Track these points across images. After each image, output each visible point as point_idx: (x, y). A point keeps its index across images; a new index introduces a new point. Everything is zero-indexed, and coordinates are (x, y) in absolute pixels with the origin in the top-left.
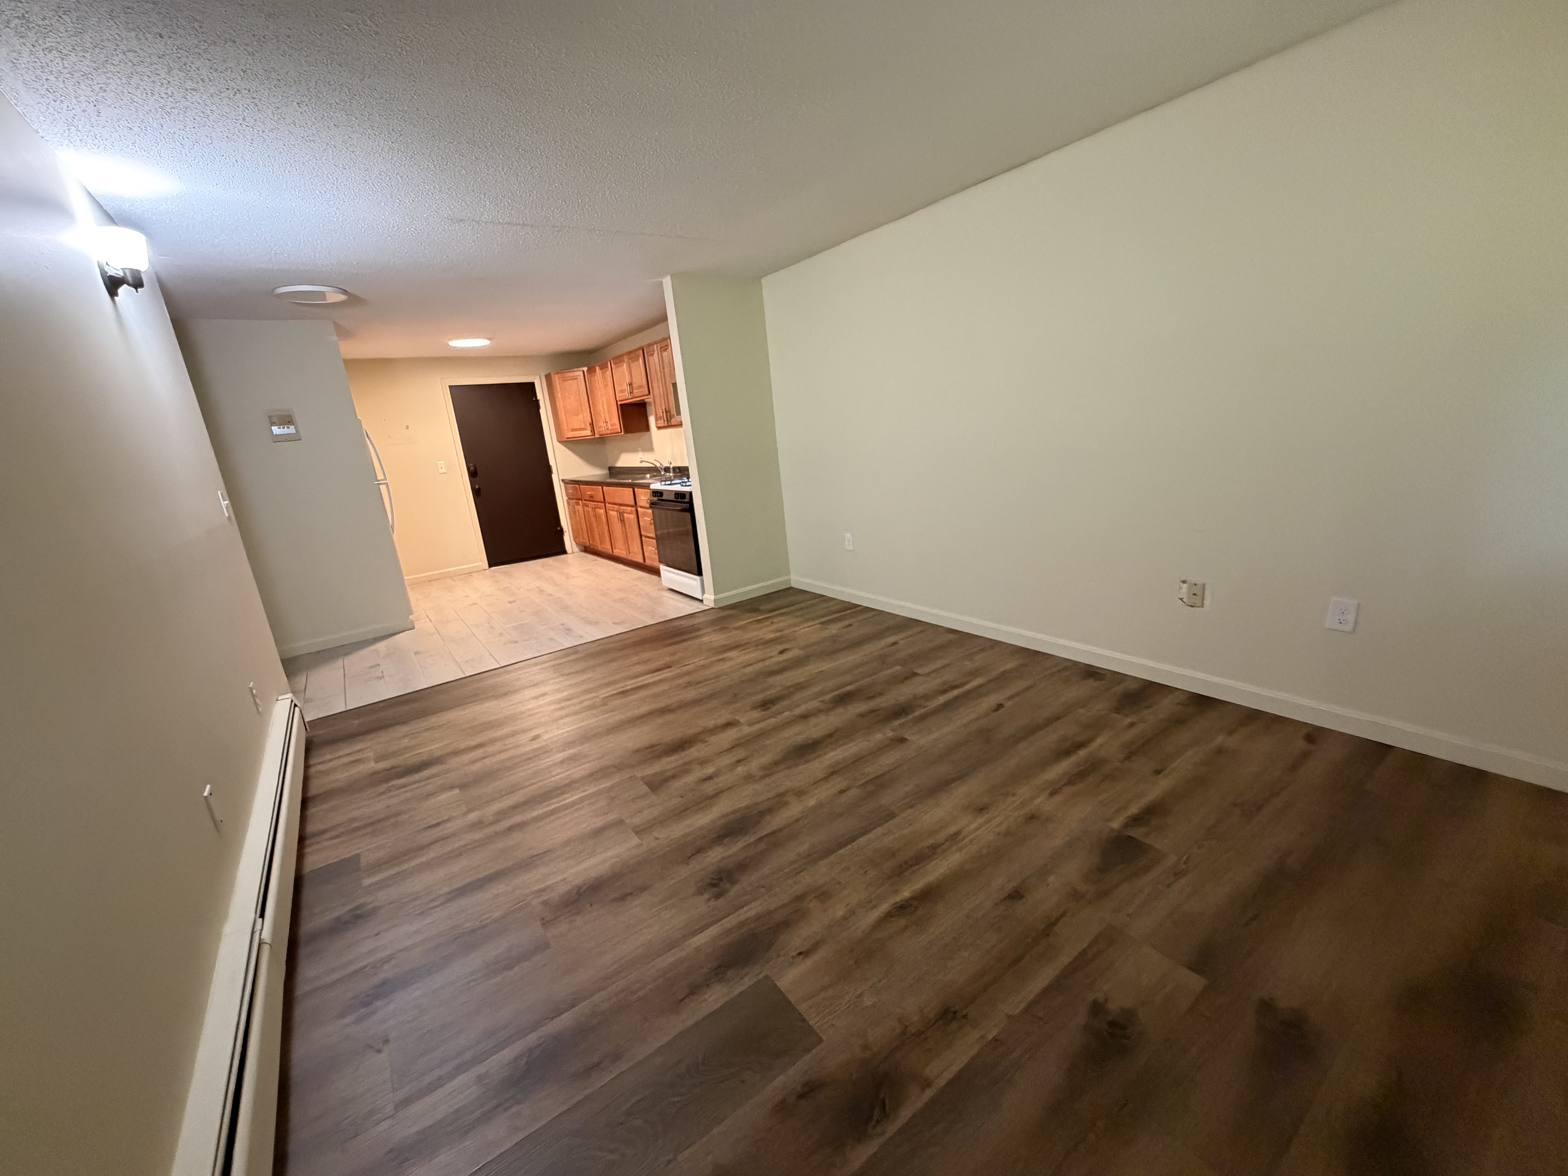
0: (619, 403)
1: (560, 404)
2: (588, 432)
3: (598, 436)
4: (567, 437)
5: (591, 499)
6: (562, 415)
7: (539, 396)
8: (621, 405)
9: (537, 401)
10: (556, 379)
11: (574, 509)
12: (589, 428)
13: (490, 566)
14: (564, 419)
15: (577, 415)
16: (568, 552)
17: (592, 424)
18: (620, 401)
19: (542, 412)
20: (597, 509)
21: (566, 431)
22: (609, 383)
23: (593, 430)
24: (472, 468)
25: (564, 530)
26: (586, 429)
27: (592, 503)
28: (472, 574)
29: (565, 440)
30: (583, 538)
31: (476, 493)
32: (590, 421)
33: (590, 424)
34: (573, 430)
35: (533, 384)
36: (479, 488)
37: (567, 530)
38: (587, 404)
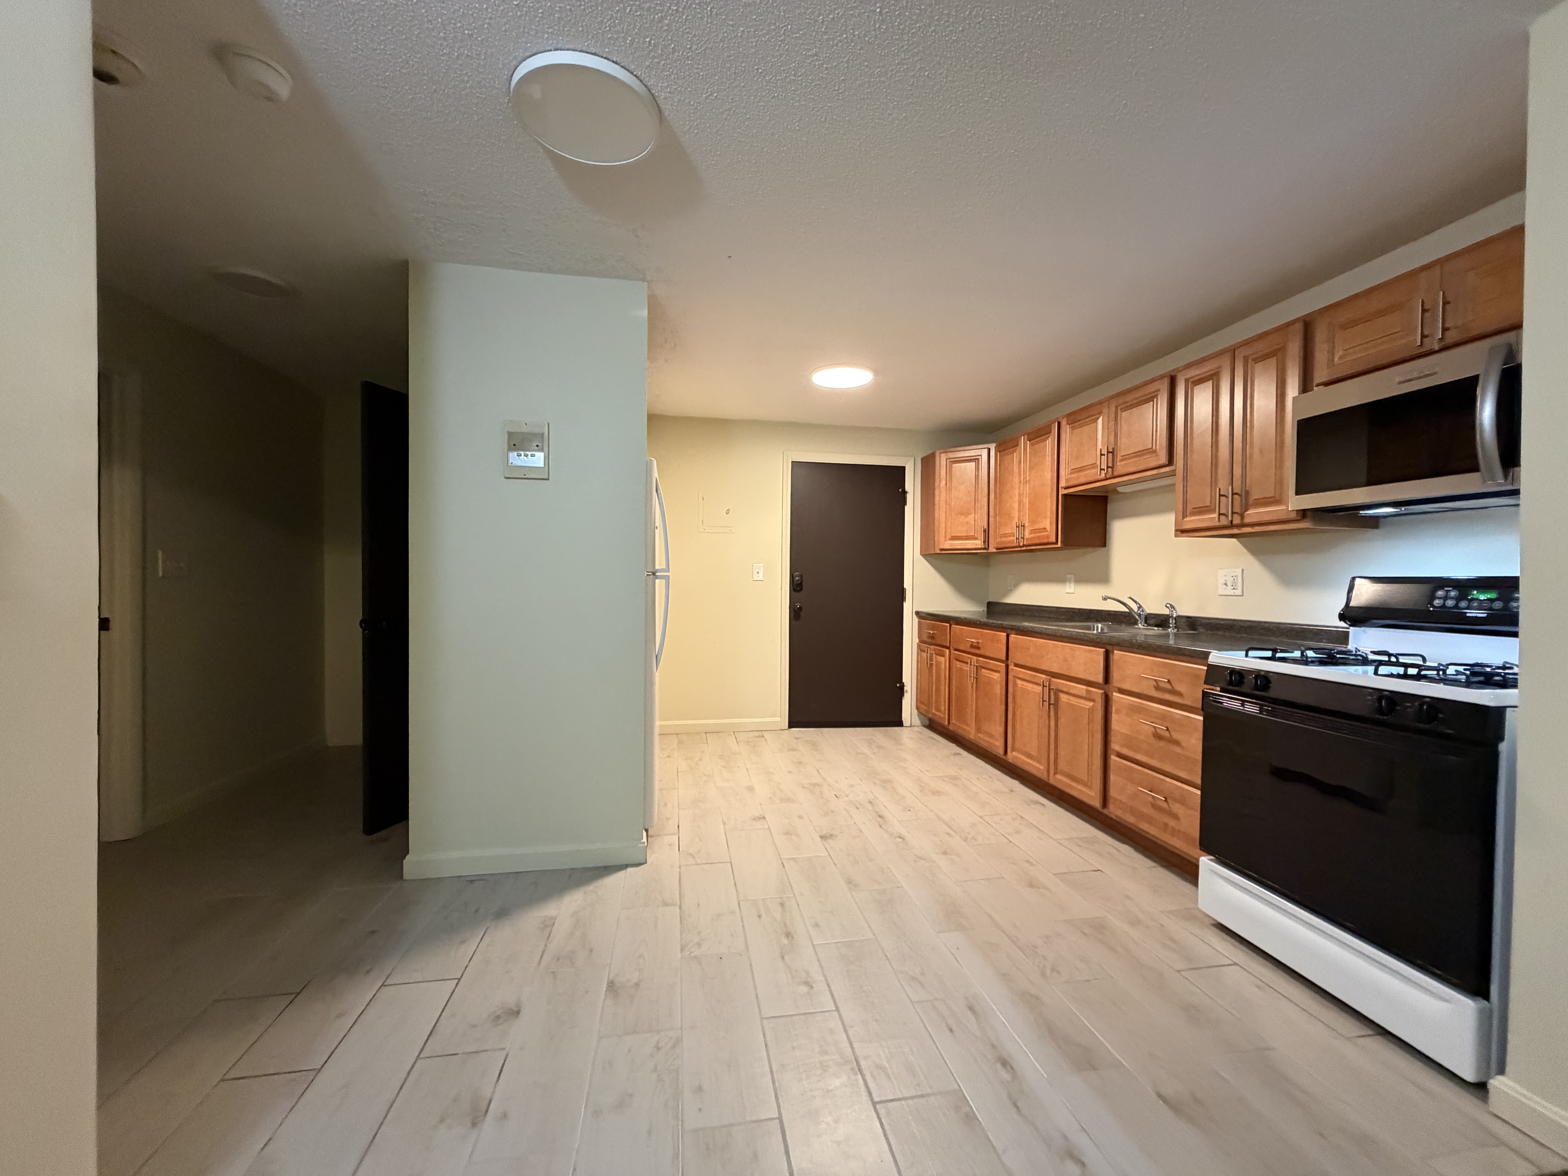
0: (1062, 492)
1: (941, 496)
2: (979, 543)
3: (995, 550)
4: (941, 547)
5: (973, 651)
6: (940, 514)
7: (908, 486)
8: (1065, 496)
9: (905, 493)
10: (942, 460)
11: (931, 660)
12: (981, 536)
13: (792, 725)
14: (943, 520)
15: (965, 514)
16: (904, 725)
17: (987, 532)
18: (1066, 488)
19: (908, 509)
20: (983, 670)
21: (942, 539)
22: (1048, 459)
23: (987, 541)
24: (797, 578)
25: (905, 688)
26: (976, 539)
27: (975, 658)
28: (765, 734)
29: (939, 552)
30: (938, 710)
31: (796, 614)
32: (986, 527)
33: (985, 531)
34: (954, 538)
35: (903, 469)
36: (800, 609)
37: (909, 691)
38: (986, 500)
